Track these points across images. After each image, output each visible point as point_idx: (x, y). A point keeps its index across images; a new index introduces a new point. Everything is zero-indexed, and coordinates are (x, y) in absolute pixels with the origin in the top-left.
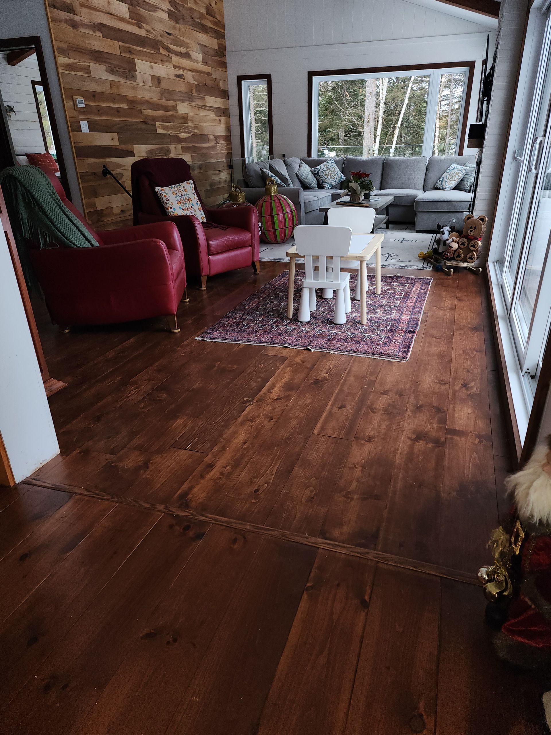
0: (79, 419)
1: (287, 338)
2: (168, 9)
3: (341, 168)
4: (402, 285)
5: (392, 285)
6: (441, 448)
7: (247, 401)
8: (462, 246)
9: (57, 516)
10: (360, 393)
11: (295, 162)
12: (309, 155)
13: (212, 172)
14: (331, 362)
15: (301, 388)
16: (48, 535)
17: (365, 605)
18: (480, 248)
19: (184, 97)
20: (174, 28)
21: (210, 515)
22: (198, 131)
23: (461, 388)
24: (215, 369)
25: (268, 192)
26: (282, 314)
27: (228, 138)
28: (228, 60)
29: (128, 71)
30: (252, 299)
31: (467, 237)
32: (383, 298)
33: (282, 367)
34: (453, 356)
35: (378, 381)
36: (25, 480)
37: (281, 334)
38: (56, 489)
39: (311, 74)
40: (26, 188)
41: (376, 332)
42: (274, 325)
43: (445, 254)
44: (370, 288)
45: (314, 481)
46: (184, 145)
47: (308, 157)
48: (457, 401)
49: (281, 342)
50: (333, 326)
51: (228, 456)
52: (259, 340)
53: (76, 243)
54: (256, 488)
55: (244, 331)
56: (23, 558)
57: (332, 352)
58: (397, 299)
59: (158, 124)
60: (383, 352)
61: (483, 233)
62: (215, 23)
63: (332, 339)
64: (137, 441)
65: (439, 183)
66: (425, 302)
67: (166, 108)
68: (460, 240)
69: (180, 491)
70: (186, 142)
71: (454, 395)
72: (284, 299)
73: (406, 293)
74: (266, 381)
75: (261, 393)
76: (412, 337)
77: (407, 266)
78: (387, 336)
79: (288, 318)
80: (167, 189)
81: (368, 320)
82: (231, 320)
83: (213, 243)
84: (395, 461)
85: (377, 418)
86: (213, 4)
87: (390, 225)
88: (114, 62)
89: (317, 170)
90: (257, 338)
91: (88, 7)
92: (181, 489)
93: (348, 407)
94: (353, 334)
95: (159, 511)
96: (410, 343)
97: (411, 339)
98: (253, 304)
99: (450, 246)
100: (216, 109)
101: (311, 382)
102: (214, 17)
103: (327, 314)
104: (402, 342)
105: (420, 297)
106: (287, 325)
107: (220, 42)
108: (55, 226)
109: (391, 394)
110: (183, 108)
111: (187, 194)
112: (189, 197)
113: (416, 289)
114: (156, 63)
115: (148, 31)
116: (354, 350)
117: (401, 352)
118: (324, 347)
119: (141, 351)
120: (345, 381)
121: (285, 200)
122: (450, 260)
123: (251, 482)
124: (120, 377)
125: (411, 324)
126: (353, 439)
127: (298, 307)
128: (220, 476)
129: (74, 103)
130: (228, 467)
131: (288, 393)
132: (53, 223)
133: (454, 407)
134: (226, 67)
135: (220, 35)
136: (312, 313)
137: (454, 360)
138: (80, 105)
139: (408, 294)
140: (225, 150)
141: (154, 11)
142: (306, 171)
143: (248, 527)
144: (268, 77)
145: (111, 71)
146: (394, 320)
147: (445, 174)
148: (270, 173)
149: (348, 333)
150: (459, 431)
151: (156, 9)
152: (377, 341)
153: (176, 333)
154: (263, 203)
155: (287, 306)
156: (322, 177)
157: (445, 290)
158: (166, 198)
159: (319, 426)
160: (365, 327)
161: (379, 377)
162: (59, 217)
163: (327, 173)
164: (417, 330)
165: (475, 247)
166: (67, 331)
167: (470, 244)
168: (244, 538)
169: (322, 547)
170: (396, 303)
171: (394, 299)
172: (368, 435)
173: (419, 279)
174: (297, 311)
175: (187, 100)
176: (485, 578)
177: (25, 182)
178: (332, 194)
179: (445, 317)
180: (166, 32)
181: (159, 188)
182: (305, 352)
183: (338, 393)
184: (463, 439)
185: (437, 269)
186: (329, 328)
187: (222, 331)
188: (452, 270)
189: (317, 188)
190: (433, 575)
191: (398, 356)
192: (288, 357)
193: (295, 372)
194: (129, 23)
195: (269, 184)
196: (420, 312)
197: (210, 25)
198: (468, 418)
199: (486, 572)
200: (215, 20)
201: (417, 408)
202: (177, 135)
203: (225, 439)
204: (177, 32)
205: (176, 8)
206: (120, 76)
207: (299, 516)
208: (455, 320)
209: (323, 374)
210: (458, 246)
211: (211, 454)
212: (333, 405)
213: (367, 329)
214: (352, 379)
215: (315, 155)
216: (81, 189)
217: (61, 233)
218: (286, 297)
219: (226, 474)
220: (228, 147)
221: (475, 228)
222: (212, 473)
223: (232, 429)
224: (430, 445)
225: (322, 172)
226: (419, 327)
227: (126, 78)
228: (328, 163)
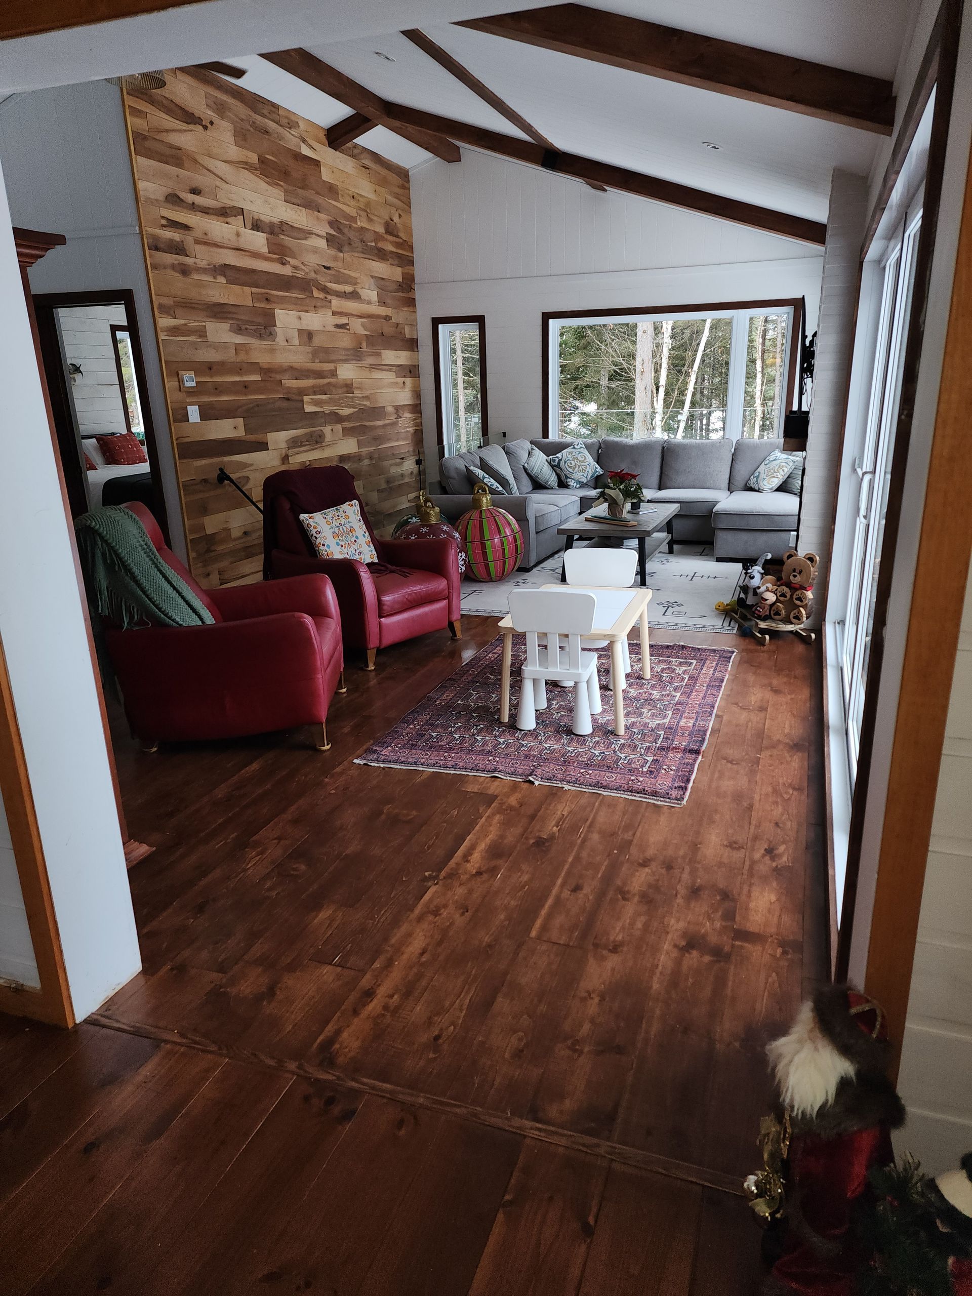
0: (170, 910)
1: (498, 759)
2: (327, 233)
3: (595, 455)
4: (686, 662)
5: (670, 662)
6: (722, 964)
7: (431, 878)
8: (782, 599)
9: (139, 1078)
10: (606, 863)
11: (522, 447)
12: (545, 434)
13: (390, 462)
14: (564, 804)
15: (514, 854)
16: (125, 1111)
17: (588, 1231)
18: (810, 603)
19: (348, 355)
20: (335, 259)
21: (365, 1080)
22: (369, 403)
23: (763, 856)
24: (383, 817)
25: (476, 504)
26: (493, 714)
27: (416, 408)
28: (418, 295)
29: (263, 327)
30: (446, 687)
31: (789, 585)
32: (653, 687)
33: (487, 814)
34: (757, 797)
35: (635, 841)
36: (89, 1017)
37: (489, 753)
38: (136, 1033)
39: (547, 317)
40: (108, 545)
41: (638, 750)
42: (478, 736)
43: (756, 609)
44: (634, 668)
45: (525, 1021)
46: (347, 424)
47: (543, 438)
48: (755, 880)
49: (489, 767)
50: (572, 739)
51: (396, 976)
52: (453, 764)
53: (178, 620)
54: (436, 1033)
55: (431, 747)
56: (90, 1148)
57: (567, 787)
58: (675, 689)
59: (306, 398)
60: (646, 789)
61: (813, 579)
62: (397, 245)
63: (569, 763)
64: (258, 949)
65: (753, 480)
66: (720, 695)
67: (319, 375)
68: (779, 590)
69: (321, 1038)
70: (349, 421)
71: (751, 868)
72: (497, 687)
73: (691, 678)
74: (460, 840)
75: (452, 863)
76: (695, 761)
77: (697, 626)
78: (655, 758)
79: (500, 724)
80: (318, 516)
81: (627, 728)
82: (411, 727)
83: (387, 598)
84: (651, 987)
85: (630, 909)
86: (396, 219)
87: (675, 547)
88: (243, 317)
89: (557, 460)
90: (450, 761)
91: (206, 243)
92: (323, 1033)
93: (587, 890)
94: (601, 753)
95: (288, 1072)
96: (690, 771)
97: (693, 765)
98: (448, 695)
99: (762, 598)
100: (398, 368)
101: (532, 841)
102: (397, 236)
103: (562, 716)
104: (677, 771)
105: (712, 686)
106: (500, 736)
107: (406, 271)
108: (147, 596)
109: (654, 865)
110: (347, 372)
111: (349, 522)
112: (351, 527)
113: (708, 671)
114: (306, 311)
115: (295, 267)
116: (601, 783)
117: (675, 788)
118: (555, 778)
119: (268, 786)
120: (584, 841)
121: (504, 516)
122: (764, 619)
123: (429, 1022)
124: (235, 834)
125: (695, 737)
126: (591, 947)
127: (518, 703)
128: (383, 1012)
129: (181, 381)
130: (396, 997)
131: (494, 863)
132: (144, 592)
133: (749, 892)
134: (414, 306)
135: (405, 259)
136: (539, 715)
137: (757, 805)
138: (188, 384)
139: (694, 679)
140: (412, 427)
141: (306, 238)
142: (539, 462)
143: (421, 1100)
144: (480, 320)
145: (238, 330)
146: (669, 728)
147: (762, 467)
148: (480, 473)
149: (594, 751)
150: (753, 933)
151: (308, 236)
152: (639, 767)
153: (325, 751)
154: (469, 522)
155: (499, 701)
156: (566, 470)
157: (755, 673)
158: (316, 530)
159: (539, 923)
160: (622, 741)
161: (638, 834)
162: (155, 581)
163: (573, 464)
164: (704, 748)
165: (802, 601)
166: (155, 749)
167: (795, 596)
168: (415, 1118)
169: (530, 1135)
170: (674, 696)
171: (671, 689)
172: (613, 942)
173: (714, 651)
174: (516, 707)
175: (352, 360)
176: (753, 1192)
177: (108, 536)
178: (581, 499)
179: (750, 724)
180: (324, 266)
181: (306, 515)
182: (526, 785)
183: (572, 864)
184: (758, 948)
185: (745, 633)
186: (565, 742)
187: (397, 747)
188: (767, 637)
189: (557, 488)
190: (692, 1182)
191: (669, 796)
192: (496, 796)
193: (507, 824)
194: (267, 259)
195: (478, 492)
196: (711, 714)
197: (391, 248)
198: (769, 911)
199: (755, 1182)
200: (397, 240)
201: (693, 892)
202: (336, 411)
203: (392, 946)
204: (340, 264)
205: (339, 230)
206: (253, 336)
207: (498, 1081)
208: (766, 731)
209: (551, 828)
210: (775, 597)
211: (371, 973)
212: (563, 885)
213: (624, 744)
214: (595, 837)
215: (554, 435)
216: (184, 505)
217: (156, 606)
218: (498, 683)
219: (392, 1008)
220: (416, 422)
221: (800, 572)
222: (371, 1007)
223: (404, 928)
224: (707, 959)
225: (565, 462)
226: (706, 741)
227: (261, 337)
228: (574, 448)
